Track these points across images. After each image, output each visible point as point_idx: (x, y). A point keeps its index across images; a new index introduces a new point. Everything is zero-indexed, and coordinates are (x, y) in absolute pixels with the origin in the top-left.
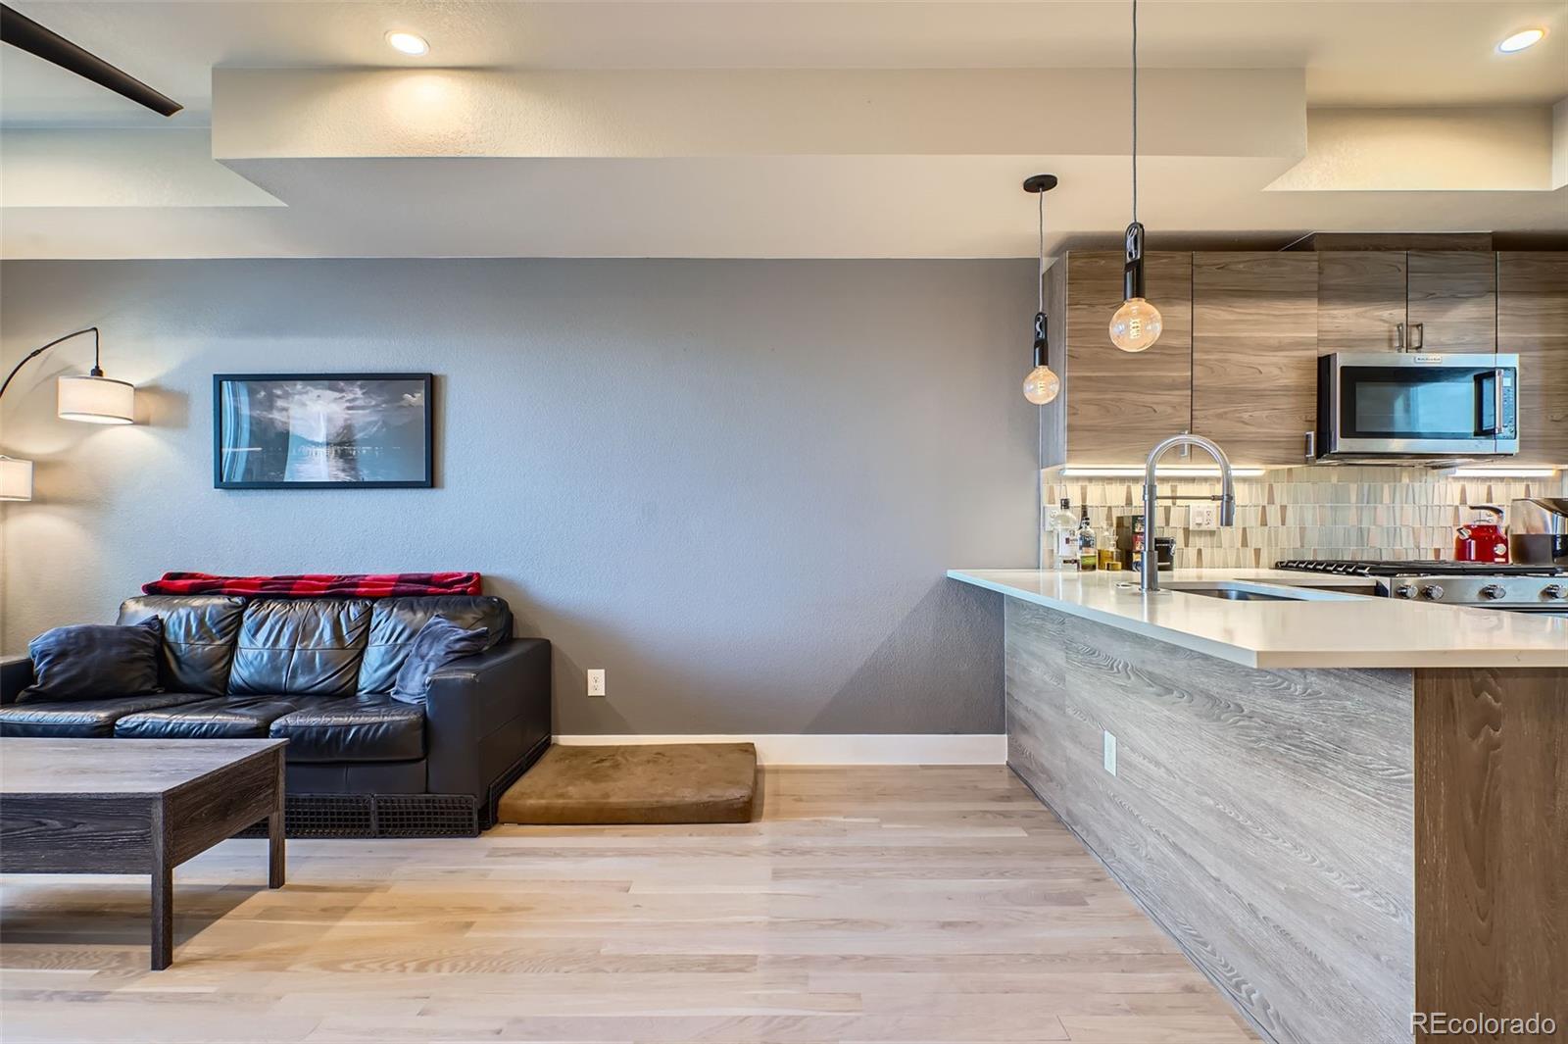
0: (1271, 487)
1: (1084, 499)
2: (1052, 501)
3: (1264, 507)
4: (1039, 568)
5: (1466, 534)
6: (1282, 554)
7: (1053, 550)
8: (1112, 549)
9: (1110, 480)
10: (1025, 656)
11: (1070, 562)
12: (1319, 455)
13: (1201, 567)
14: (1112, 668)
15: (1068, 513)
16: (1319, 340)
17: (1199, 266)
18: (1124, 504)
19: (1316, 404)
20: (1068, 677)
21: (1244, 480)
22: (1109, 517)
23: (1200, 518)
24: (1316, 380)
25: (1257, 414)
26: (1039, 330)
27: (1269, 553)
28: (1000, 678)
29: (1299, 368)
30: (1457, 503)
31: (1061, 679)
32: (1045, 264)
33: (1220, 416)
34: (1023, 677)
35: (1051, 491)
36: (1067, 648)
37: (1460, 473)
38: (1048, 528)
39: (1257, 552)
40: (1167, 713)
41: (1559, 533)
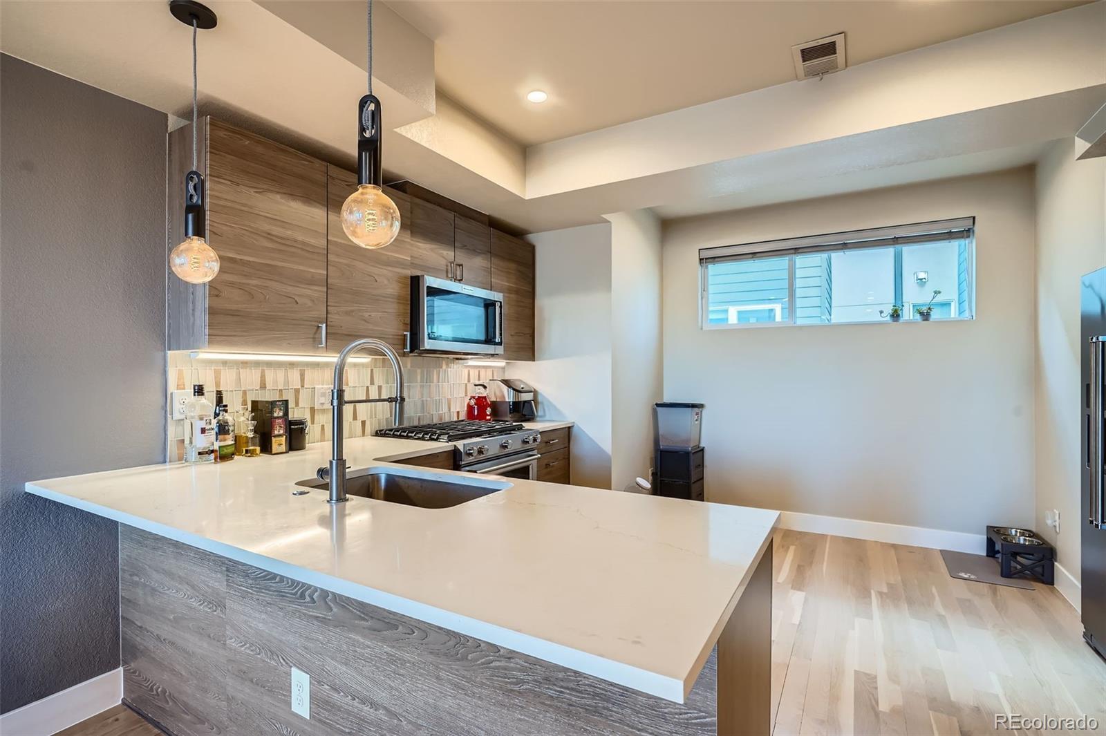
0: (372, 370)
1: (218, 384)
2: (180, 387)
3: (368, 387)
4: (165, 462)
5: (473, 402)
6: (379, 424)
7: (183, 441)
8: (251, 435)
9: (245, 364)
10: (155, 575)
11: (207, 453)
12: (412, 351)
13: (324, 441)
14: (302, 596)
15: (202, 400)
16: (412, 263)
17: (333, 178)
18: (258, 388)
19: (409, 311)
20: (229, 603)
21: (355, 365)
22: (244, 403)
23: (323, 398)
24: (409, 293)
25: (373, 314)
26: (192, 191)
27: (371, 424)
28: (112, 602)
29: (400, 282)
30: (466, 382)
31: (221, 605)
32: (173, 123)
33: (348, 313)
34: (150, 600)
35: (180, 375)
36: (228, 570)
37: (471, 363)
38: (177, 416)
39: (363, 423)
40: (389, 650)
41: (511, 400)
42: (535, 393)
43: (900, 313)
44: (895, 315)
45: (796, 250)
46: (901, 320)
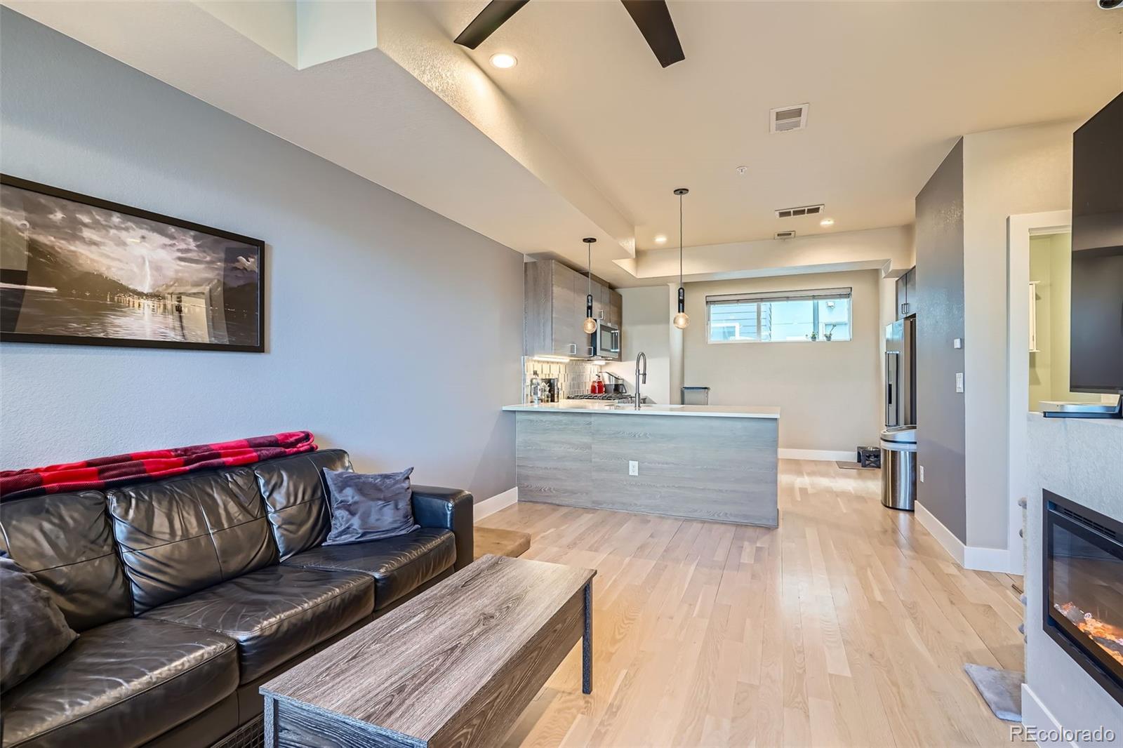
2: (529, 371)
10: (544, 444)
12: (594, 356)
18: (549, 373)
20: (594, 446)
31: (587, 448)
32: (526, 259)
34: (540, 455)
41: (614, 383)
42: (623, 379)
43: (816, 336)
44: (814, 338)
45: (762, 300)
46: (817, 340)
